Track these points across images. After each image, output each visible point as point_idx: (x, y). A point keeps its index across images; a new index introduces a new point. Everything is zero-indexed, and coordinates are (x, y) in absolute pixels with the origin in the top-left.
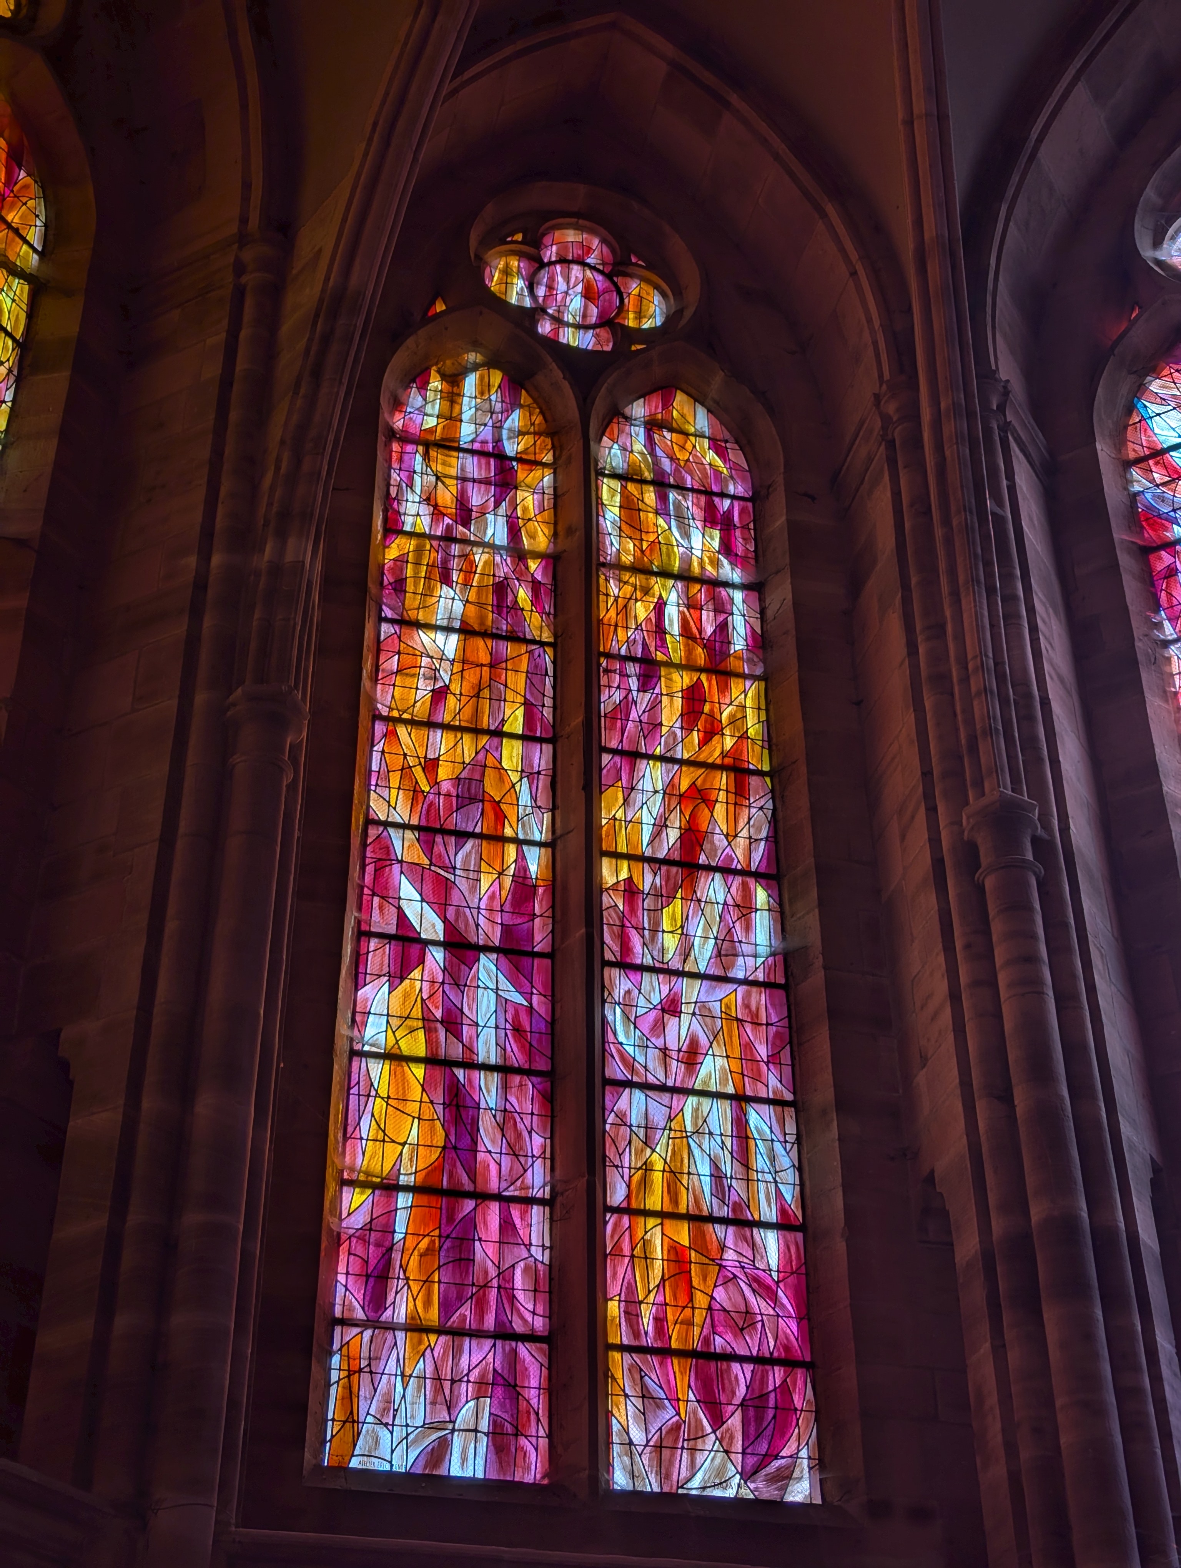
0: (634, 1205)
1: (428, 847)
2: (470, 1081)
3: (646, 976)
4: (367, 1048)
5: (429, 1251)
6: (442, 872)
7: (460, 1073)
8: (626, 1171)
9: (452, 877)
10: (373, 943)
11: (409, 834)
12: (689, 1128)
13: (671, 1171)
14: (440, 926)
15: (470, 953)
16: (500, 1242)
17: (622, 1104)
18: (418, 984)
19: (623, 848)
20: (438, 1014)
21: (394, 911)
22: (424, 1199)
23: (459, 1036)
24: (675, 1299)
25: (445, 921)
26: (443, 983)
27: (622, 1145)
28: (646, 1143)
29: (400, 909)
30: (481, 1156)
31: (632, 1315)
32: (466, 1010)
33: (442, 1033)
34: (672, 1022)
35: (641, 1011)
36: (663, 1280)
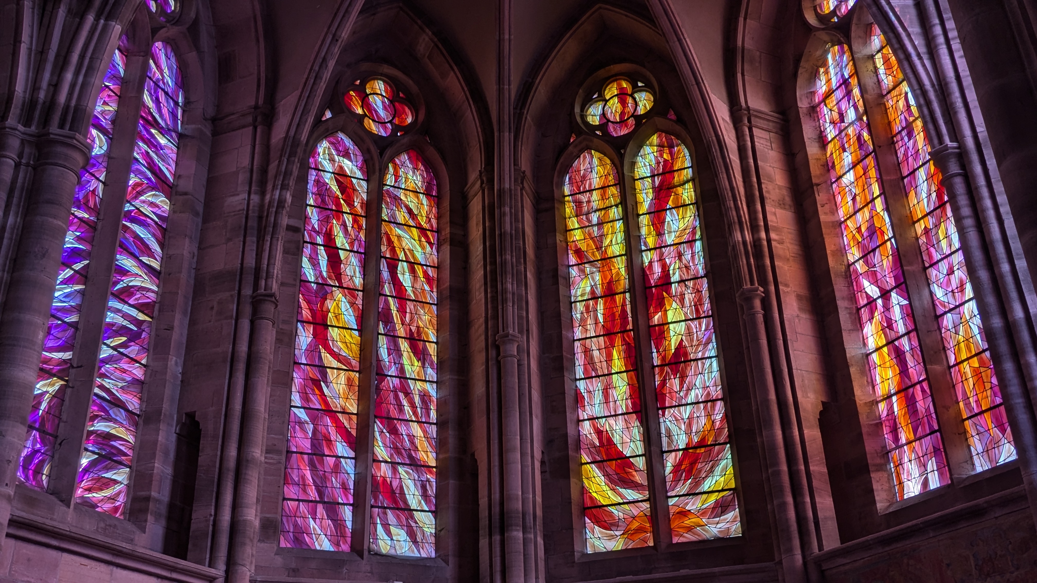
0: (958, 361)
1: (866, 263)
2: (900, 344)
3: (940, 264)
4: (871, 351)
5: (905, 413)
6: (873, 269)
7: (896, 343)
8: (953, 349)
9: (875, 269)
10: (863, 310)
11: (861, 262)
12: (968, 318)
13: (967, 340)
14: (877, 290)
15: (888, 294)
16: (923, 399)
17: (945, 322)
18: (877, 317)
19: (920, 216)
20: (885, 325)
21: (864, 294)
22: (899, 395)
23: (892, 329)
24: (980, 390)
25: (878, 287)
26: (883, 312)
27: (948, 339)
28: (956, 334)
29: (866, 292)
30: (910, 370)
31: (968, 405)
32: (892, 318)
33: (887, 330)
34: (952, 277)
35: (942, 280)
36: (974, 385)
